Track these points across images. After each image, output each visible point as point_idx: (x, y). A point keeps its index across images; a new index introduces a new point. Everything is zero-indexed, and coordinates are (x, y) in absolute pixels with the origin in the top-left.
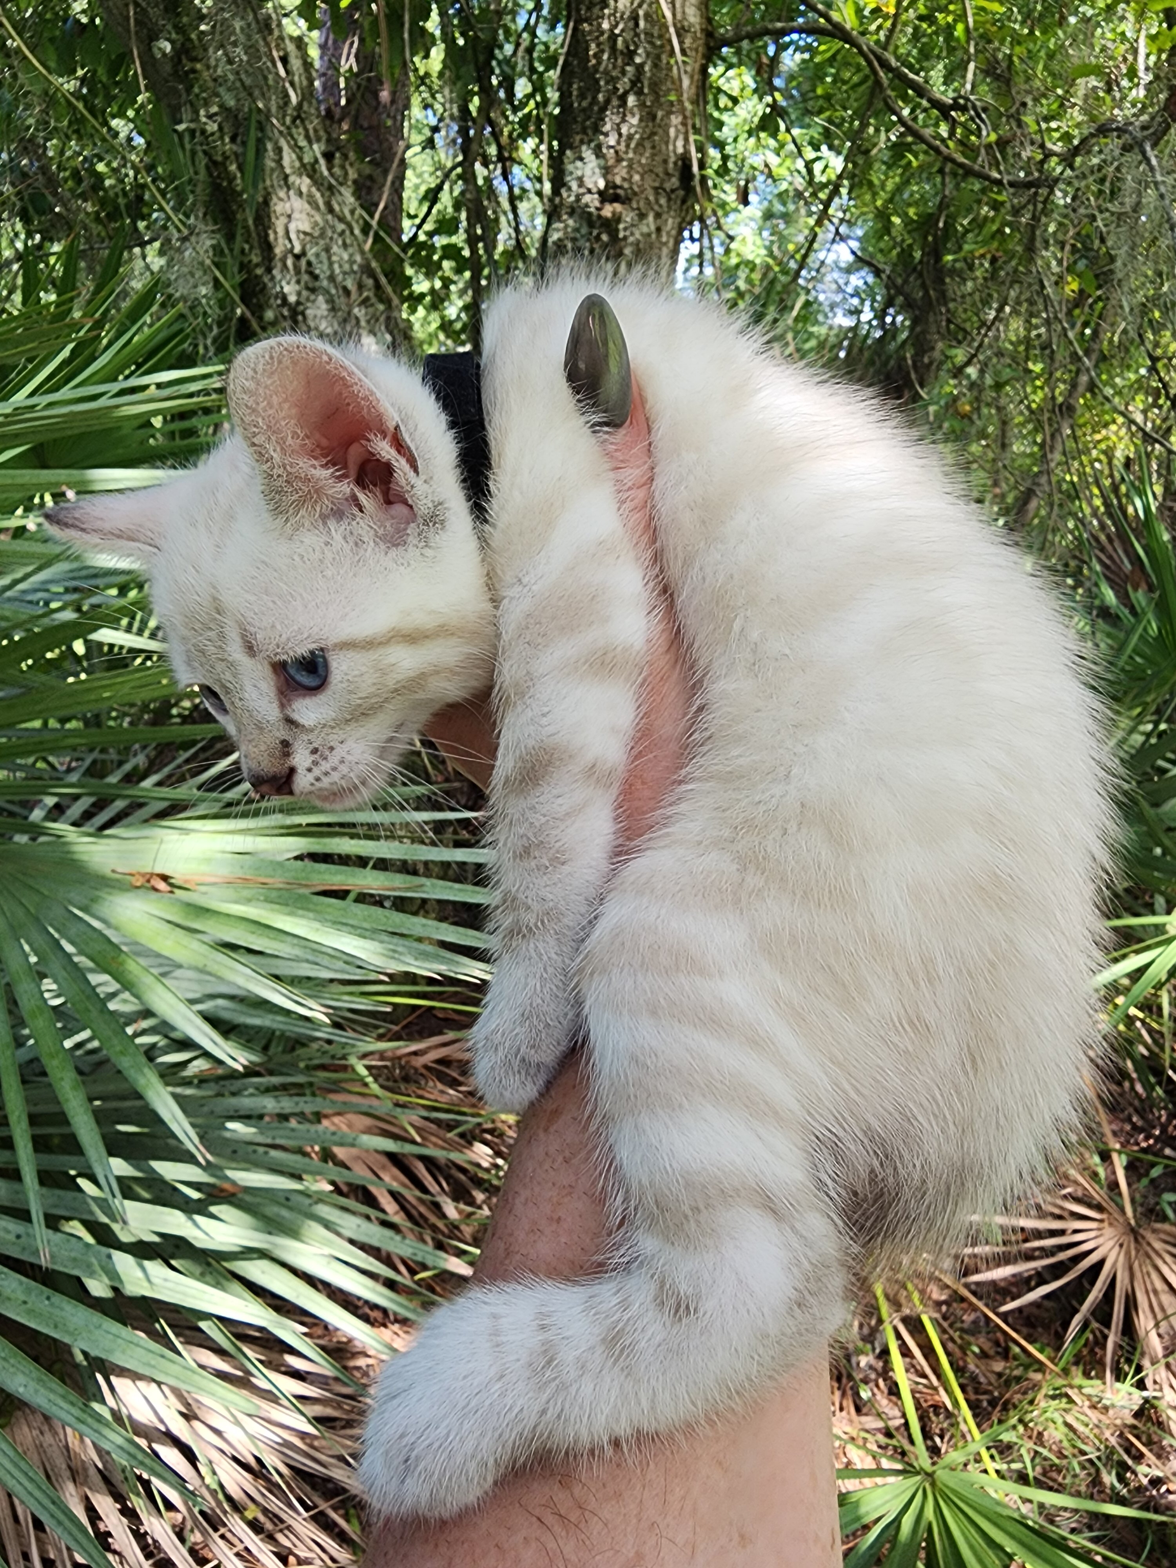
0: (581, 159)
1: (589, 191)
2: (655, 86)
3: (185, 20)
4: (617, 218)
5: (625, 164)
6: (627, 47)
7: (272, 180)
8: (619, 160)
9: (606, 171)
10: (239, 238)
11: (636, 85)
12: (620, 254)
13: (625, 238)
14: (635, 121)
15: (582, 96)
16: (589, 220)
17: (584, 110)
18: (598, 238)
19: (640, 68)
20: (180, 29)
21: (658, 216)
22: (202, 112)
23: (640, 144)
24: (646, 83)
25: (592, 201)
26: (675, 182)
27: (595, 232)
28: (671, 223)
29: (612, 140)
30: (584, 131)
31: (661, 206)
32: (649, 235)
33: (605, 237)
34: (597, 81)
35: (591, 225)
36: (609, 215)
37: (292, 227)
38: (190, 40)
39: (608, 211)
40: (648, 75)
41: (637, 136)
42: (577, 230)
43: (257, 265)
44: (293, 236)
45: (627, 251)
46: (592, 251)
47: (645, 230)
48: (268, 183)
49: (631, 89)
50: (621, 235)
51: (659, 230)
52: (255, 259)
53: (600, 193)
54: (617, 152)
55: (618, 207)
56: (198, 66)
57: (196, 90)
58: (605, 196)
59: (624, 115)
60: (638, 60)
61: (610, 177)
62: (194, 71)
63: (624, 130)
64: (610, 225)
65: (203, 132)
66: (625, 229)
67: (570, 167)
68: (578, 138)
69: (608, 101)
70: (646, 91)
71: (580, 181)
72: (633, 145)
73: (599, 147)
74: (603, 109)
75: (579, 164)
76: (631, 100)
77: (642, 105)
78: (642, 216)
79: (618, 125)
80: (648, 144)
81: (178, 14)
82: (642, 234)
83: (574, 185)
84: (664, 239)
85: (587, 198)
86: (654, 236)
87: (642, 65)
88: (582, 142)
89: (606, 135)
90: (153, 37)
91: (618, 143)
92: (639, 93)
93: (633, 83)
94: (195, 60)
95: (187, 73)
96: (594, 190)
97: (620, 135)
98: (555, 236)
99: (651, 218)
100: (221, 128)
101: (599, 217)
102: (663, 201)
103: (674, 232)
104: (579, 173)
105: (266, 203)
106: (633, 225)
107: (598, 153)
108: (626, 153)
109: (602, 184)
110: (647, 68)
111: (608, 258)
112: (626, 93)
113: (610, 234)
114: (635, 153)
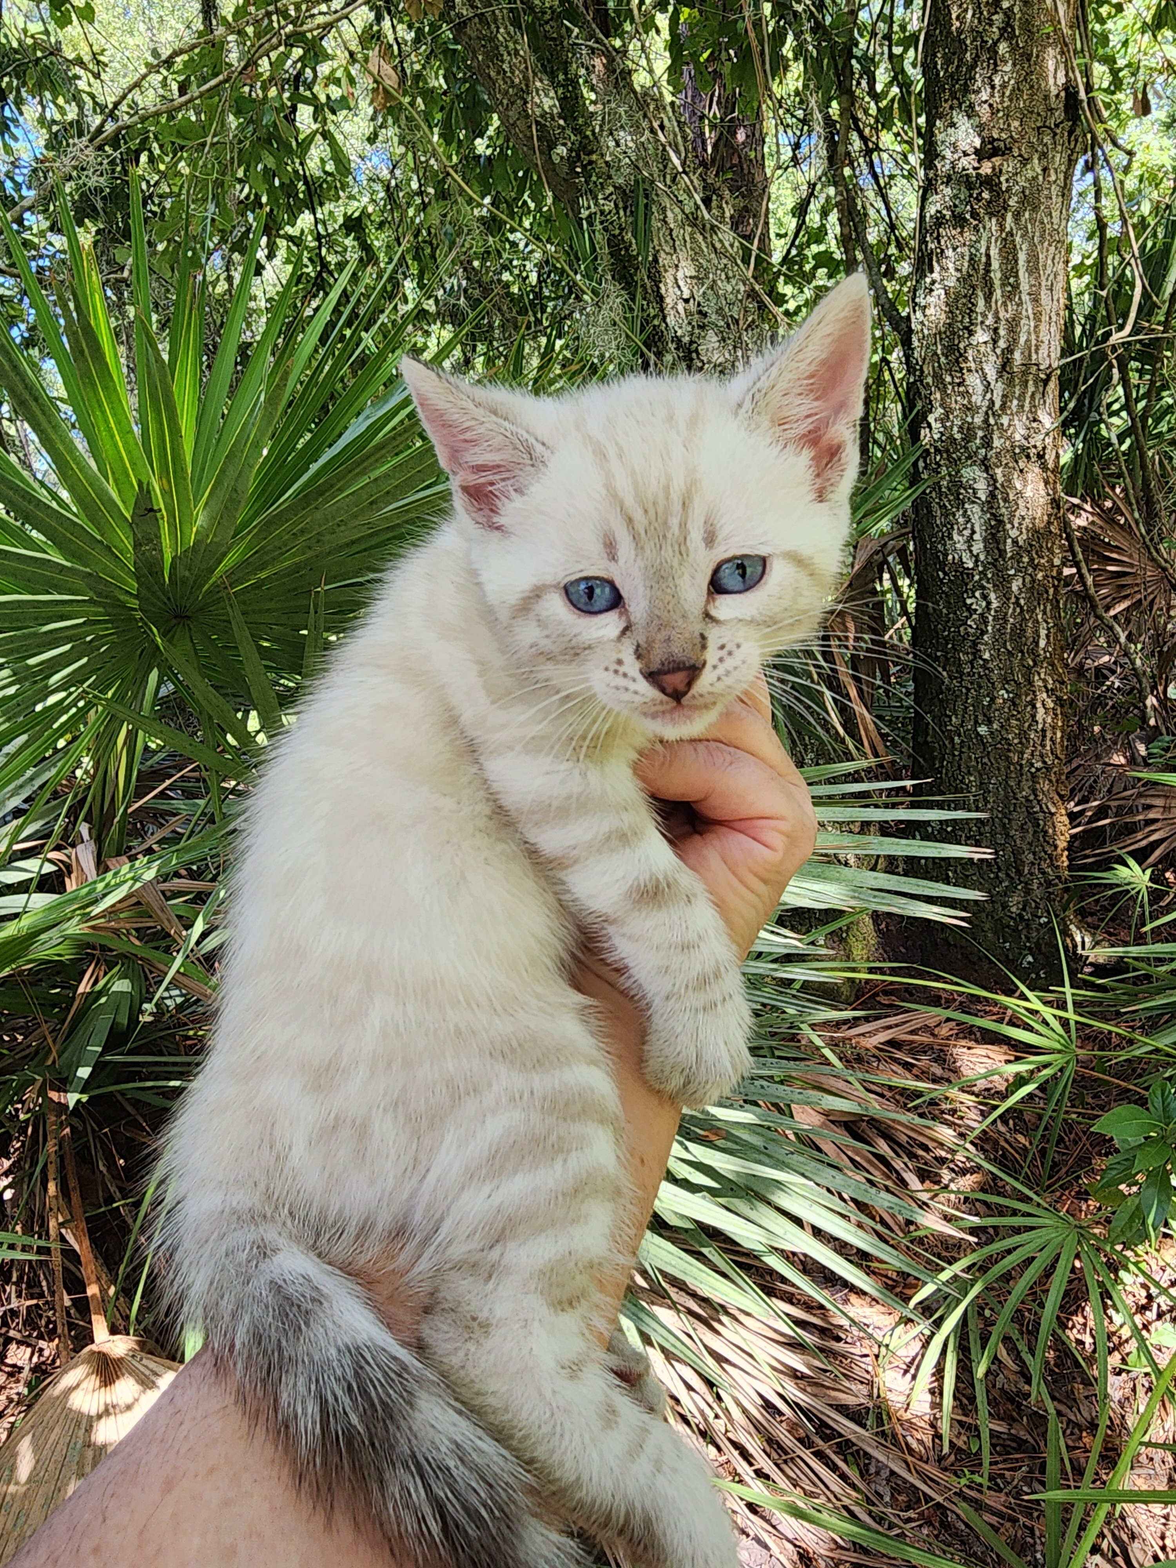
0: (953, 125)
1: (965, 154)
2: (1027, 26)
3: (581, 121)
4: (998, 172)
5: (1001, 114)
7: (659, 239)
8: (994, 112)
9: (980, 128)
10: (638, 296)
11: (1006, 31)
12: (1006, 207)
13: (1009, 189)
14: (1008, 68)
15: (948, 62)
16: (966, 181)
17: (952, 76)
18: (979, 199)
19: (1009, 14)
20: (577, 131)
21: (1043, 155)
22: (600, 196)
23: (1017, 89)
24: (1017, 24)
25: (968, 163)
26: (1059, 115)
27: (975, 193)
28: (1058, 159)
29: (984, 96)
30: (953, 96)
31: (1045, 145)
32: (1035, 178)
33: (986, 195)
34: (964, 41)
35: (970, 186)
36: (989, 171)
37: (680, 275)
38: (587, 137)
39: (986, 169)
40: (1018, 15)
41: (1012, 82)
42: (956, 196)
43: (654, 317)
44: (681, 283)
45: (1012, 202)
46: (974, 215)
47: (1030, 174)
48: (656, 242)
49: (1001, 35)
50: (1004, 188)
51: (1045, 170)
52: (652, 312)
53: (977, 152)
54: (991, 106)
55: (997, 161)
56: (594, 157)
57: (594, 178)
58: (981, 154)
59: (996, 65)
61: (985, 133)
62: (591, 162)
63: (997, 80)
64: (990, 182)
65: (602, 212)
66: (1007, 181)
67: (940, 137)
68: (947, 106)
69: (976, 58)
70: (1017, 33)
71: (954, 145)
72: (1007, 93)
73: (971, 106)
74: (973, 67)
75: (950, 131)
76: (1003, 48)
77: (1013, 49)
78: (1025, 161)
79: (990, 78)
80: (1025, 87)
81: (575, 119)
82: (1027, 180)
83: (948, 153)
84: (1053, 178)
85: (964, 162)
86: (1041, 178)
87: (1010, 9)
88: (952, 108)
89: (978, 92)
90: (553, 146)
91: (992, 95)
92: (1012, 37)
93: (1003, 30)
94: (592, 152)
96: (971, 151)
97: (993, 87)
98: (932, 210)
99: (1035, 161)
100: (616, 206)
101: (978, 175)
102: (1047, 139)
103: (1063, 168)
104: (953, 140)
105: (656, 260)
106: (1016, 174)
107: (971, 113)
108: (1002, 102)
109: (977, 143)
110: (1016, 9)
111: (991, 215)
112: (995, 43)
113: (991, 191)
114: (1011, 100)
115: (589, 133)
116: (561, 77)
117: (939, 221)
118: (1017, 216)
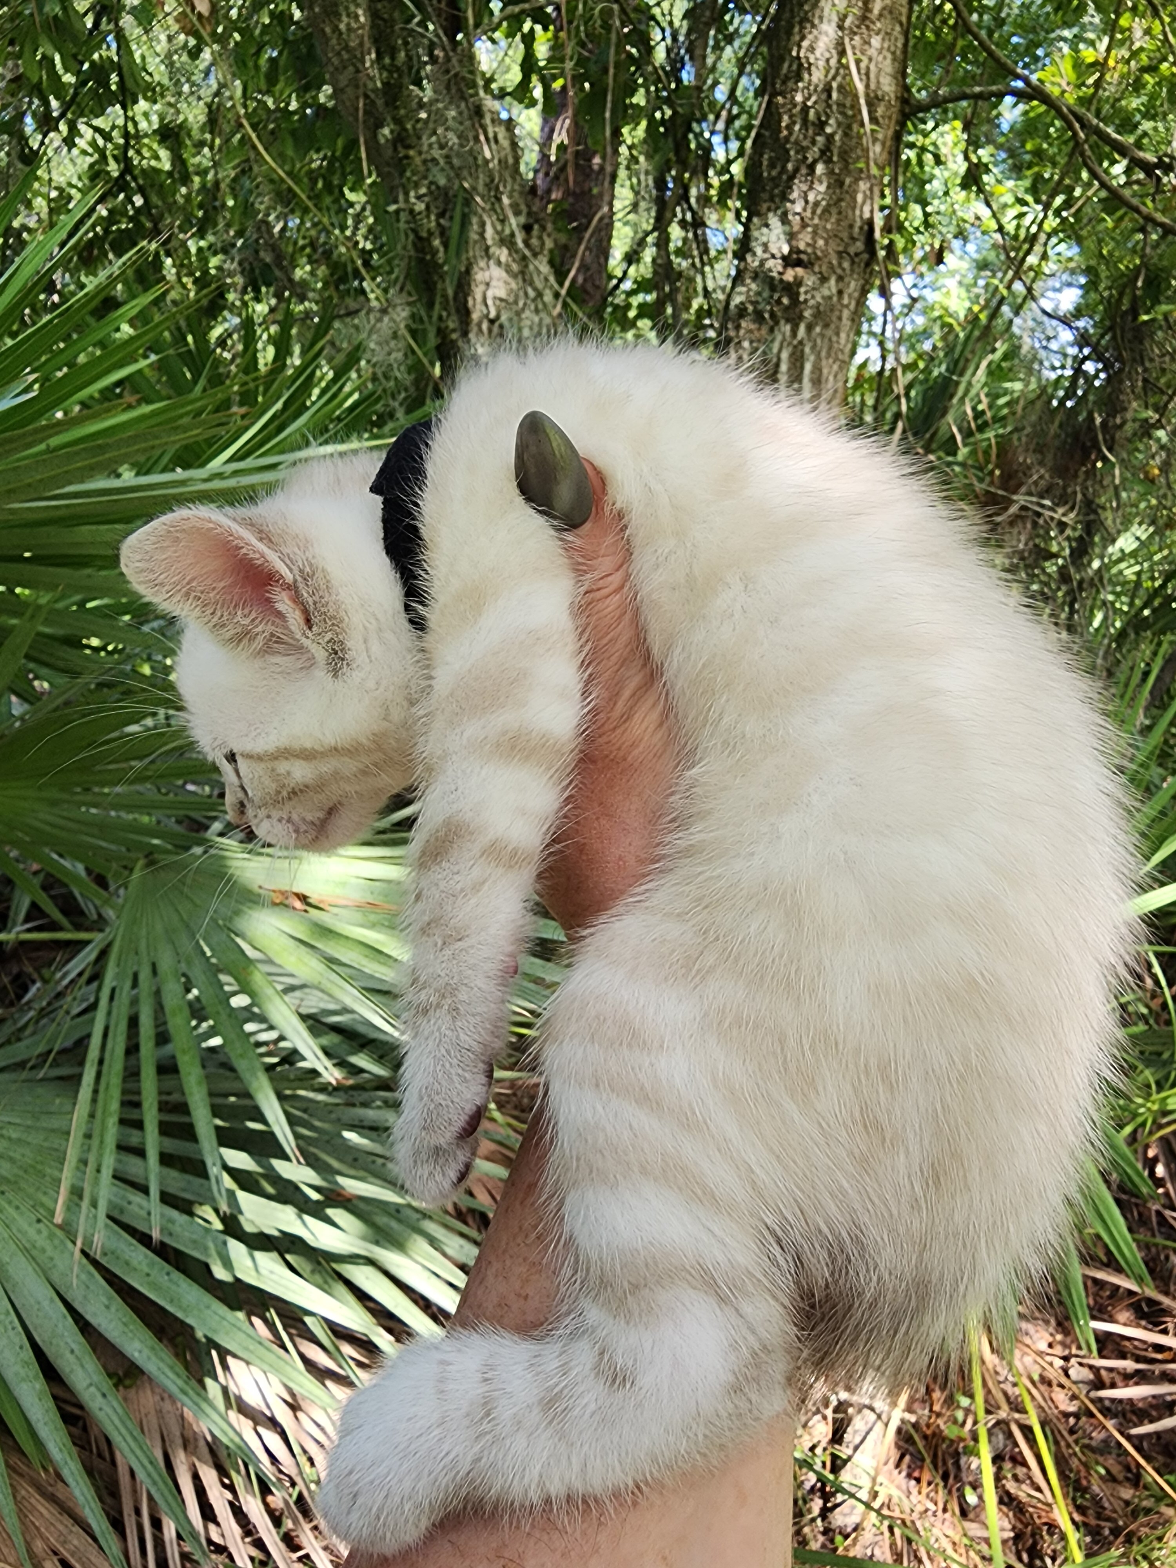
0: (767, 225)
1: (773, 256)
2: (844, 155)
3: (402, 112)
4: (798, 282)
5: (809, 229)
6: (819, 119)
7: (474, 251)
8: (804, 225)
9: (791, 237)
10: (437, 307)
11: (825, 154)
12: (801, 317)
13: (806, 301)
14: (822, 188)
15: (772, 166)
16: (771, 283)
17: (773, 179)
18: (779, 302)
19: (830, 138)
20: (398, 121)
21: (840, 279)
22: (412, 194)
23: (826, 210)
24: (836, 152)
25: (775, 266)
26: (860, 246)
27: (776, 296)
28: (853, 286)
29: (798, 208)
30: (772, 199)
31: (844, 270)
32: (830, 298)
33: (785, 301)
34: (787, 151)
35: (773, 289)
36: (791, 279)
37: (490, 294)
38: (406, 130)
39: (789, 275)
40: (838, 144)
41: (824, 203)
42: (759, 294)
43: (454, 330)
44: (490, 302)
45: (807, 314)
46: (772, 314)
47: (826, 292)
48: (471, 253)
49: (821, 157)
50: (802, 298)
51: (840, 292)
52: (451, 325)
53: (784, 258)
54: (802, 219)
55: (800, 271)
56: (412, 153)
57: (408, 174)
58: (788, 261)
59: (812, 182)
60: (829, 130)
61: (794, 243)
62: (407, 157)
63: (811, 197)
64: (791, 289)
65: (411, 211)
66: (806, 293)
67: (755, 234)
68: (766, 206)
69: (796, 170)
70: (835, 159)
71: (765, 246)
72: (819, 211)
73: (785, 214)
74: (792, 178)
75: (765, 230)
76: (820, 168)
77: (830, 173)
78: (824, 279)
79: (805, 193)
80: (834, 211)
81: (397, 108)
82: (823, 297)
83: (759, 251)
84: (846, 301)
85: (770, 263)
86: (835, 299)
87: (832, 135)
88: (769, 209)
89: (793, 202)
90: (380, 125)
91: (805, 210)
92: (829, 161)
93: (823, 152)
94: (409, 147)
95: (401, 159)
96: (778, 255)
97: (807, 202)
98: (737, 300)
99: (833, 281)
100: (428, 208)
101: (781, 281)
102: (846, 265)
103: (856, 295)
104: (764, 239)
105: (468, 272)
106: (814, 289)
107: (784, 220)
108: (812, 219)
109: (786, 250)
110: (837, 138)
111: (788, 321)
112: (815, 162)
113: (790, 298)
114: (820, 218)
115: (409, 126)
116: (387, 61)
117: (742, 311)
118: (810, 328)
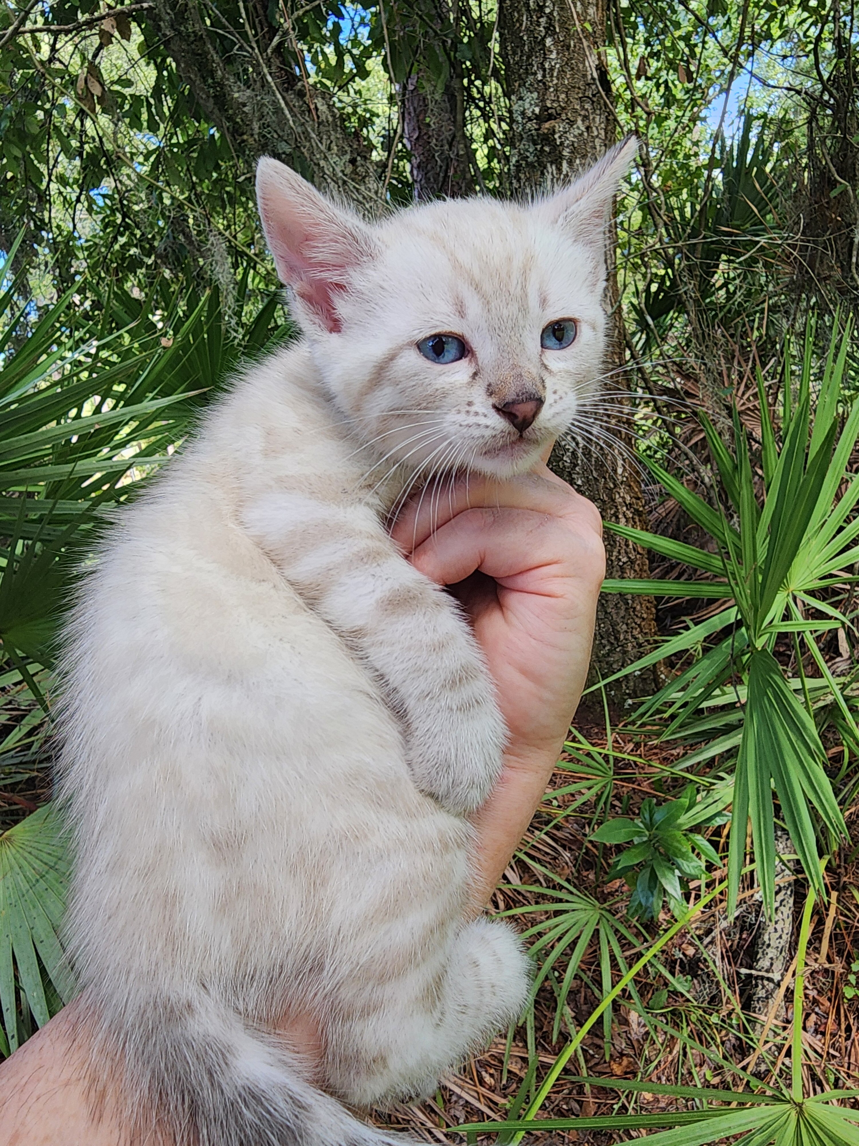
2: (564, 24)
3: (231, 112)
4: (553, 131)
5: (552, 90)
6: (538, 5)
8: (547, 88)
11: (550, 29)
12: (561, 157)
13: (562, 143)
14: (553, 56)
16: (532, 139)
18: (542, 151)
19: (550, 17)
21: (585, 118)
23: (562, 71)
24: (557, 25)
25: (532, 126)
27: (539, 147)
31: (587, 110)
32: (581, 135)
33: (546, 148)
35: (535, 143)
36: (546, 131)
39: (545, 129)
40: (557, 18)
41: (558, 66)
45: (566, 153)
46: (540, 162)
47: (577, 132)
49: (547, 33)
50: (558, 142)
51: (588, 128)
53: (537, 117)
55: (552, 123)
56: (245, 137)
58: (540, 119)
59: (545, 54)
60: (547, 10)
61: (542, 104)
62: (243, 141)
63: (547, 65)
64: (548, 138)
66: (560, 137)
68: (517, 84)
69: (532, 50)
70: (558, 30)
72: (555, 74)
73: (532, 84)
74: (530, 56)
76: (549, 42)
77: (556, 42)
78: (572, 123)
79: (542, 64)
80: (567, 69)
81: (226, 110)
82: (575, 136)
84: (595, 133)
85: (529, 125)
86: (586, 134)
87: (551, 13)
89: (535, 74)
91: (544, 76)
92: (554, 33)
93: (547, 29)
94: (243, 134)
95: (240, 144)
96: (533, 117)
97: (545, 70)
99: (579, 122)
101: (540, 135)
102: (587, 106)
103: (603, 125)
106: (566, 132)
108: (552, 81)
109: (537, 110)
110: (555, 14)
111: (552, 163)
112: (544, 38)
113: (549, 145)
114: (558, 79)
115: (238, 120)
116: (210, 81)
117: (519, 168)
118: (570, 163)
